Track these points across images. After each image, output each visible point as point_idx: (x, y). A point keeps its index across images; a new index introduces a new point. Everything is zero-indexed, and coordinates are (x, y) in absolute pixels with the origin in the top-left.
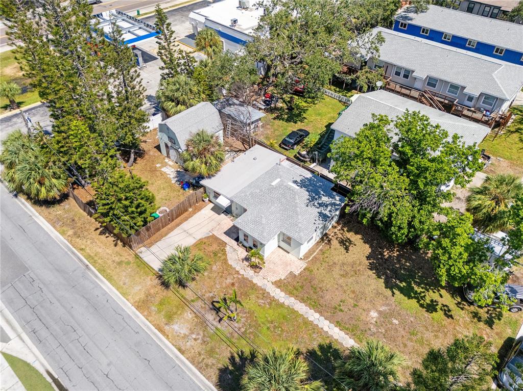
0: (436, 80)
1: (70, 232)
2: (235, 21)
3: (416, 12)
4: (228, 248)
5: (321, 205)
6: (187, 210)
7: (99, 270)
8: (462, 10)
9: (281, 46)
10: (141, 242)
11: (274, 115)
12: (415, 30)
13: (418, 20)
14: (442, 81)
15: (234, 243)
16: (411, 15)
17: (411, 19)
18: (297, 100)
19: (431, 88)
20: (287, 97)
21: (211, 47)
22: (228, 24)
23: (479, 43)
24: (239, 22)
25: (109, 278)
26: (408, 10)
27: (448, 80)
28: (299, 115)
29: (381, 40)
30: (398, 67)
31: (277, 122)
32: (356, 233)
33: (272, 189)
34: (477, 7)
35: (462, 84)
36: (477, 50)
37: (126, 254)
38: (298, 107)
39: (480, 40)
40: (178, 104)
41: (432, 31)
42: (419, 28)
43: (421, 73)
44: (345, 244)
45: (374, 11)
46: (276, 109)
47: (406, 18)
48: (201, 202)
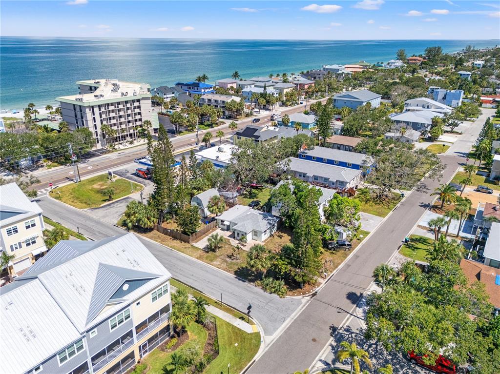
0: (317, 177)
1: (160, 240)
2: (218, 157)
3: (308, 150)
4: (230, 241)
5: (268, 220)
6: (209, 230)
7: (177, 250)
8: (335, 149)
9: (245, 165)
10: (193, 240)
11: (242, 197)
12: (309, 158)
13: (310, 153)
14: (320, 177)
15: (233, 239)
16: (306, 151)
17: (307, 153)
18: (253, 191)
19: (316, 181)
20: (248, 189)
21: (209, 168)
22: (215, 158)
23: (340, 162)
24: (220, 158)
25: (183, 252)
26: (305, 149)
27: (323, 176)
28: (255, 196)
29: (290, 161)
30: (300, 173)
31: (244, 199)
32: (285, 233)
33: (247, 215)
34: (342, 146)
35: (328, 177)
36: (339, 165)
37: (187, 245)
38: (254, 193)
39: (340, 161)
40: (198, 190)
41: (317, 158)
42: (311, 157)
43: (310, 174)
44: (280, 237)
45: (287, 150)
46: (243, 194)
47: (304, 153)
48: (215, 228)
